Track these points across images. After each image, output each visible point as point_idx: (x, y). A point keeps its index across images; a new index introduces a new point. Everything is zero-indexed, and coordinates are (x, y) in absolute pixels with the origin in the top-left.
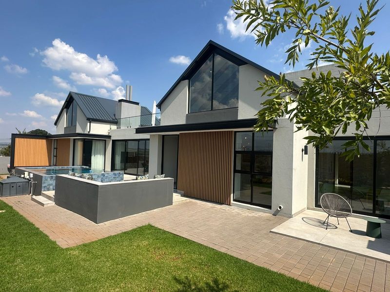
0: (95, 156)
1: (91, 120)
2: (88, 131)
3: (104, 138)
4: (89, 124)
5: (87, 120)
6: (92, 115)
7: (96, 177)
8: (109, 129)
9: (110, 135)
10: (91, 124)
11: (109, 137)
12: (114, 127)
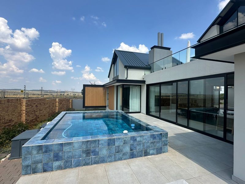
0: (132, 99)
1: (127, 67)
2: (126, 77)
3: (139, 83)
4: (126, 71)
5: (125, 67)
6: (129, 62)
7: (122, 144)
8: (143, 75)
9: (144, 80)
10: (128, 71)
11: (143, 82)
12: (147, 72)
